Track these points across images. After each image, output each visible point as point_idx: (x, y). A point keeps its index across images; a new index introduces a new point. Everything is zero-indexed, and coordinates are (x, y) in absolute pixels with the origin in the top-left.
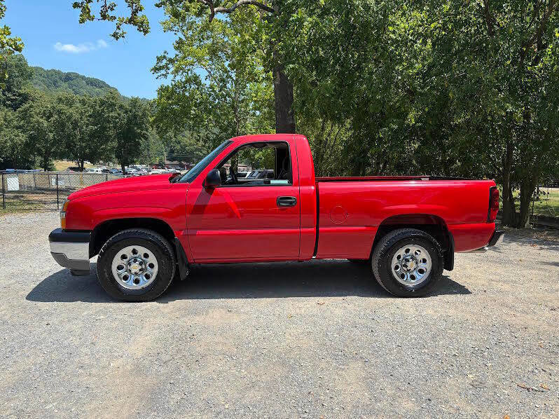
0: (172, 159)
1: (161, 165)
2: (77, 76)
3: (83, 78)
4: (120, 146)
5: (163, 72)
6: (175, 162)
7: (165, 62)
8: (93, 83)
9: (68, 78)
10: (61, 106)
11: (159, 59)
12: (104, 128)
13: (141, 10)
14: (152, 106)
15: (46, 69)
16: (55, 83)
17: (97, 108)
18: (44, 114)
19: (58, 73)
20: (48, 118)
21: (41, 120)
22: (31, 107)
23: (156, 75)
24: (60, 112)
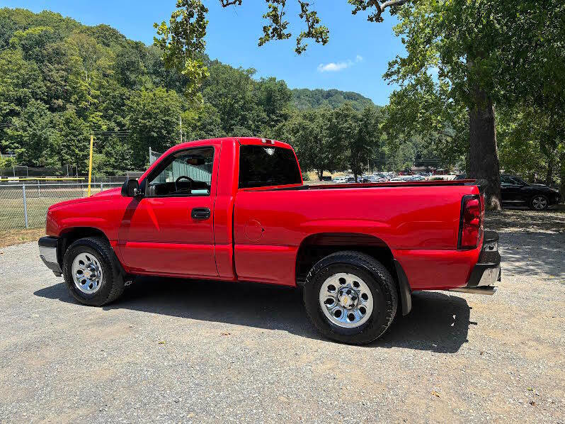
0: (418, 165)
1: (408, 172)
2: (336, 92)
3: (341, 93)
4: (354, 155)
5: (395, 77)
6: (423, 168)
7: (396, 67)
8: (350, 96)
9: (329, 95)
10: (307, 122)
11: (391, 65)
12: (339, 139)
13: (317, 22)
14: (383, 112)
15: (311, 90)
16: (318, 101)
17: (334, 120)
18: (293, 131)
19: (321, 91)
20: (295, 133)
21: (289, 136)
22: (284, 125)
23: (387, 81)
24: (304, 129)
